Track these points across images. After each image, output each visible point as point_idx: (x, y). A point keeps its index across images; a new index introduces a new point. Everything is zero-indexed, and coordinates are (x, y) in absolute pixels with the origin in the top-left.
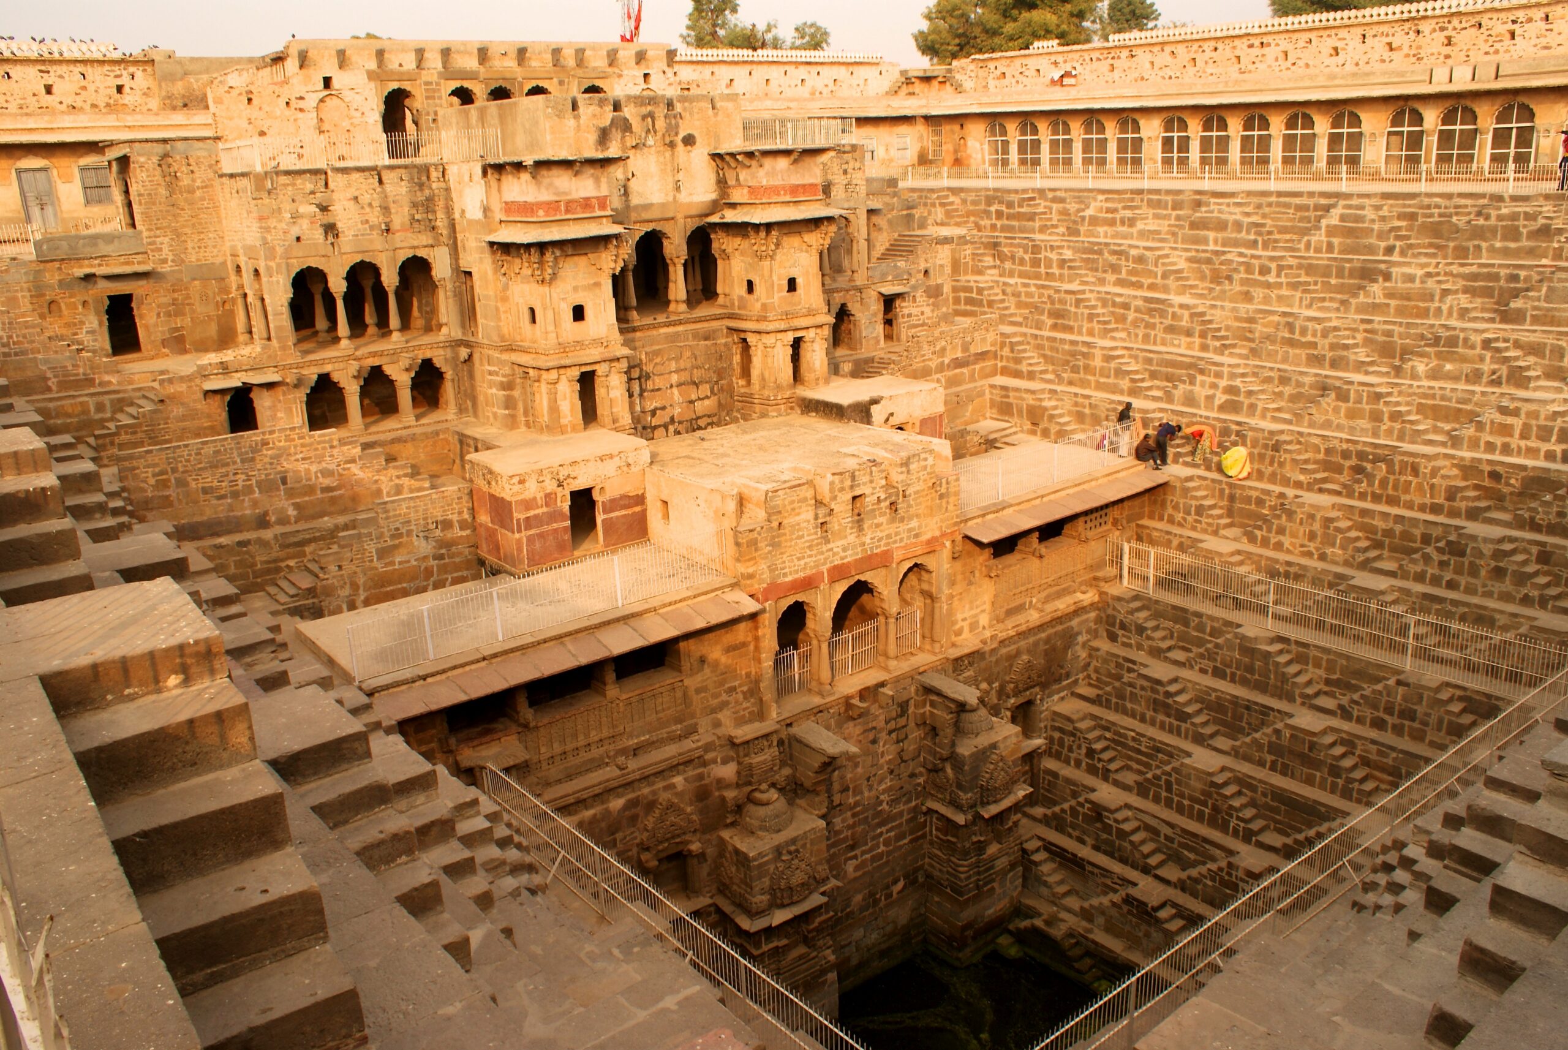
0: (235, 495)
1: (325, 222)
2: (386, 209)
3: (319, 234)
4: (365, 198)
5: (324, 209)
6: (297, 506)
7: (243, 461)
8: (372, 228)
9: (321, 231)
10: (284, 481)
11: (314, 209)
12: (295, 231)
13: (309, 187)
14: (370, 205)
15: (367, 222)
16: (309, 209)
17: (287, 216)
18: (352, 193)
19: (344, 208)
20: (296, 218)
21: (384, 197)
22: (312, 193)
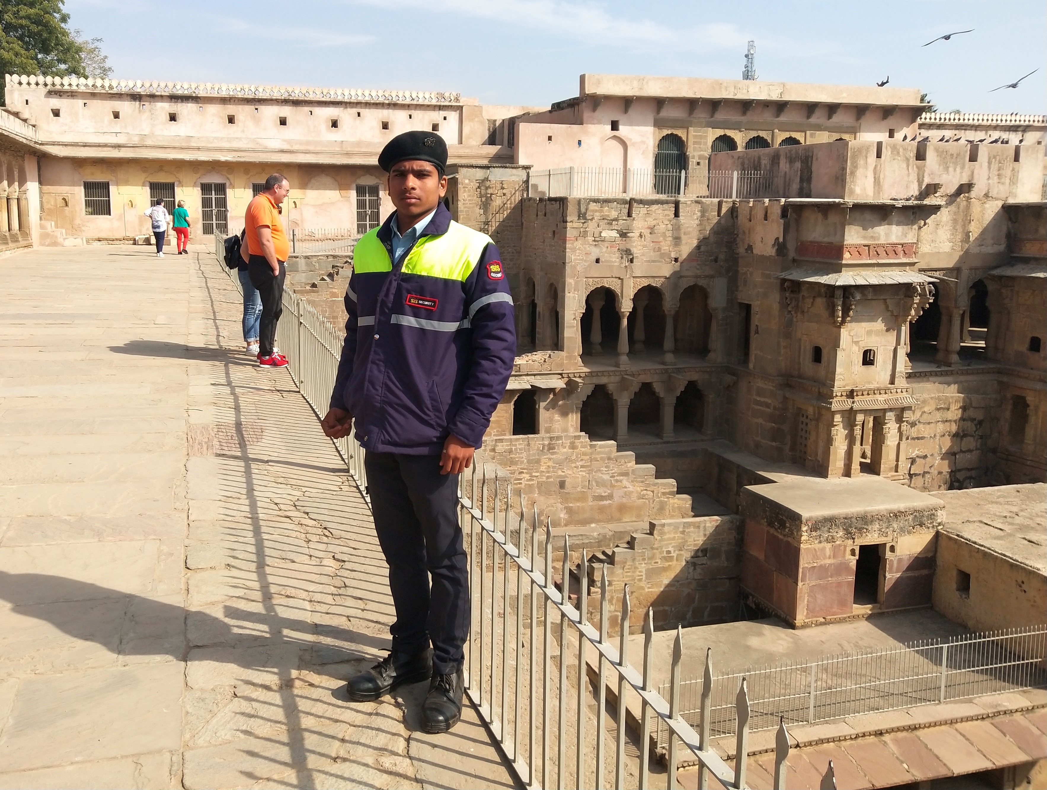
1: (623, 247)
2: (677, 240)
3: (616, 257)
4: (661, 228)
5: (623, 235)
6: (569, 511)
7: (529, 462)
8: (663, 256)
9: (618, 255)
10: (562, 485)
11: (614, 234)
12: (595, 252)
13: (613, 214)
14: (664, 235)
15: (659, 249)
16: (610, 234)
17: (590, 239)
18: (651, 221)
19: (641, 236)
20: (598, 240)
21: (677, 228)
22: (616, 220)
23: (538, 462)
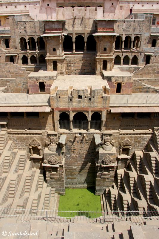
0: (3, 72)
1: (25, 30)
2: (35, 28)
3: (24, 32)
4: (32, 26)
5: (25, 28)
6: (11, 75)
7: (4, 67)
8: (33, 31)
10: (9, 71)
11: (23, 28)
12: (20, 31)
13: (22, 24)
14: (32, 27)
16: (22, 28)
17: (19, 29)
18: (30, 25)
19: (28, 28)
20: (20, 29)
21: (35, 26)
22: (23, 25)
23: (5, 67)
